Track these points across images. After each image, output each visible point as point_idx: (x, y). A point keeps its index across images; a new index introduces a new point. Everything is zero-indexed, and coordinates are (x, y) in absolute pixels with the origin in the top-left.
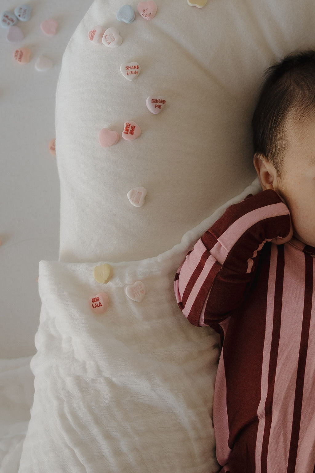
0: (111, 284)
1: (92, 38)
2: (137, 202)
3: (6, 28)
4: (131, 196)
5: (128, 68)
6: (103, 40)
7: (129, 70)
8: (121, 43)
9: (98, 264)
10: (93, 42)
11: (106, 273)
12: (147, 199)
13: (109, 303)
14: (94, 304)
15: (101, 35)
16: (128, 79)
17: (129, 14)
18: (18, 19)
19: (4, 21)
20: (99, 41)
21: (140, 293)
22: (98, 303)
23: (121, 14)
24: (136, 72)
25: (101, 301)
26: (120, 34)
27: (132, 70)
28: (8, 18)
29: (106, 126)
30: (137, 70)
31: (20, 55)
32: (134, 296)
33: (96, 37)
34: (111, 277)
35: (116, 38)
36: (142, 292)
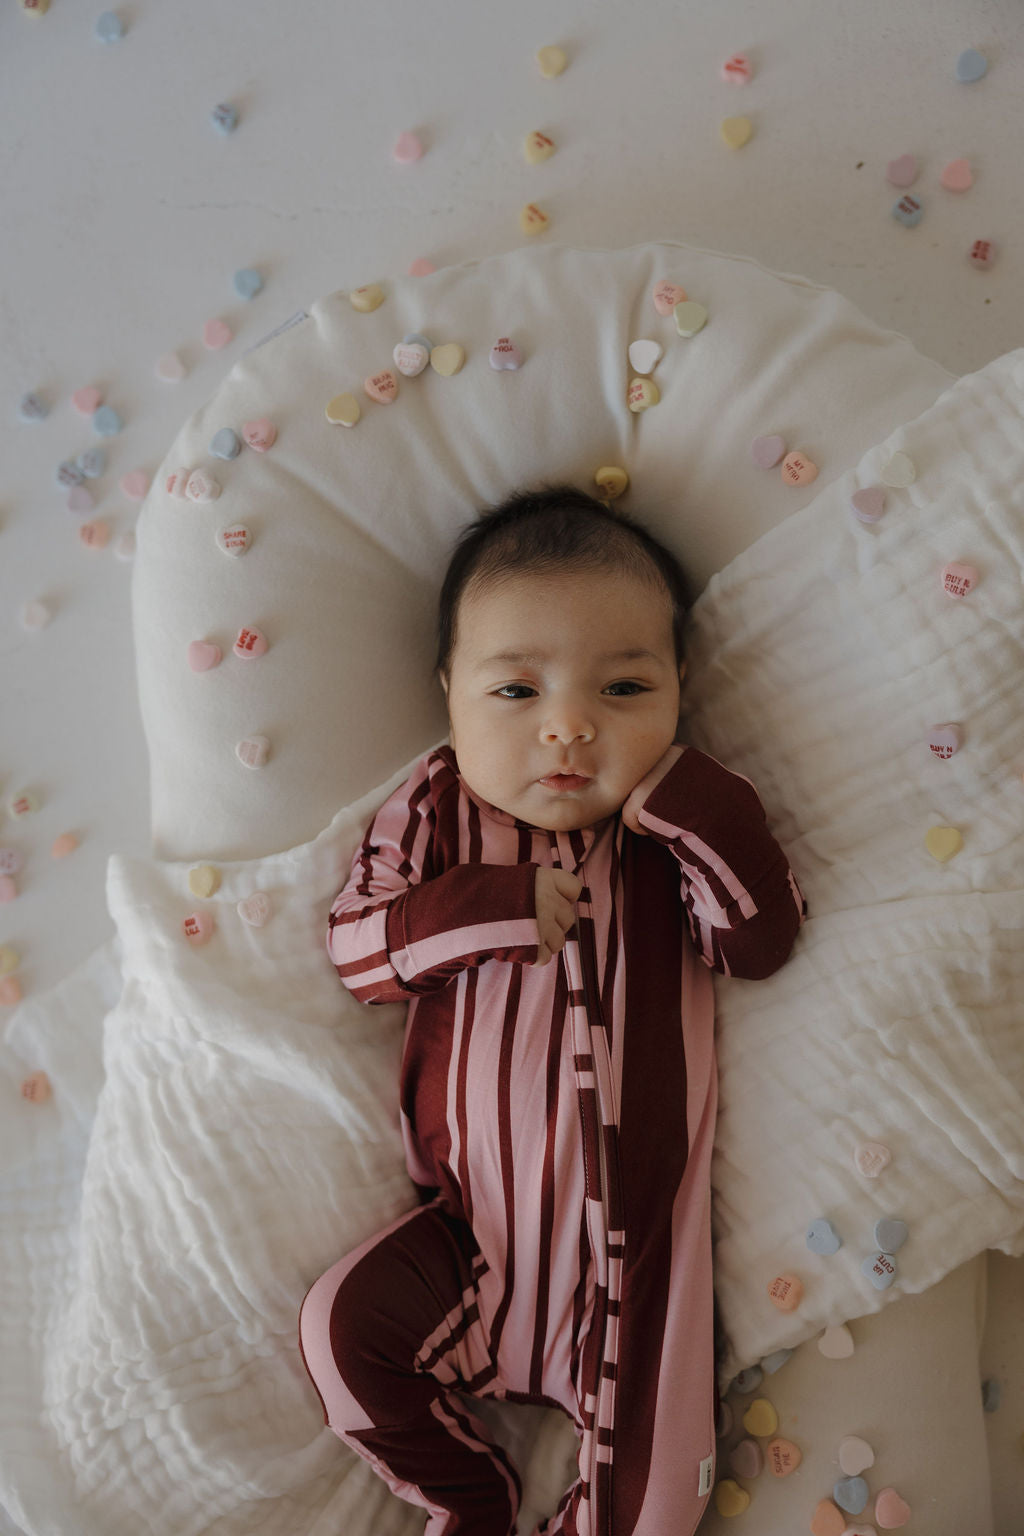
0: (217, 897)
1: (170, 490)
2: (251, 761)
3: (64, 490)
4: (241, 751)
5: (227, 536)
6: (188, 493)
7: (230, 540)
8: (217, 492)
9: (195, 866)
10: (173, 496)
11: (207, 881)
12: (268, 756)
13: (213, 927)
14: (188, 928)
15: (184, 483)
16: (229, 554)
17: (228, 444)
18: (84, 477)
19: (61, 478)
20: (182, 493)
21: (259, 912)
22: (193, 927)
23: (216, 444)
24: (243, 543)
25: (198, 923)
26: (216, 480)
27: (235, 539)
28: (67, 473)
29: (199, 637)
30: (243, 539)
31: (89, 534)
32: (249, 916)
33: (176, 486)
34: (217, 886)
35: (207, 486)
36: (263, 911)
